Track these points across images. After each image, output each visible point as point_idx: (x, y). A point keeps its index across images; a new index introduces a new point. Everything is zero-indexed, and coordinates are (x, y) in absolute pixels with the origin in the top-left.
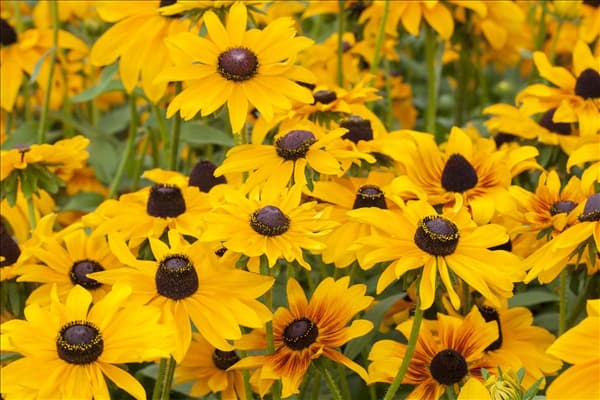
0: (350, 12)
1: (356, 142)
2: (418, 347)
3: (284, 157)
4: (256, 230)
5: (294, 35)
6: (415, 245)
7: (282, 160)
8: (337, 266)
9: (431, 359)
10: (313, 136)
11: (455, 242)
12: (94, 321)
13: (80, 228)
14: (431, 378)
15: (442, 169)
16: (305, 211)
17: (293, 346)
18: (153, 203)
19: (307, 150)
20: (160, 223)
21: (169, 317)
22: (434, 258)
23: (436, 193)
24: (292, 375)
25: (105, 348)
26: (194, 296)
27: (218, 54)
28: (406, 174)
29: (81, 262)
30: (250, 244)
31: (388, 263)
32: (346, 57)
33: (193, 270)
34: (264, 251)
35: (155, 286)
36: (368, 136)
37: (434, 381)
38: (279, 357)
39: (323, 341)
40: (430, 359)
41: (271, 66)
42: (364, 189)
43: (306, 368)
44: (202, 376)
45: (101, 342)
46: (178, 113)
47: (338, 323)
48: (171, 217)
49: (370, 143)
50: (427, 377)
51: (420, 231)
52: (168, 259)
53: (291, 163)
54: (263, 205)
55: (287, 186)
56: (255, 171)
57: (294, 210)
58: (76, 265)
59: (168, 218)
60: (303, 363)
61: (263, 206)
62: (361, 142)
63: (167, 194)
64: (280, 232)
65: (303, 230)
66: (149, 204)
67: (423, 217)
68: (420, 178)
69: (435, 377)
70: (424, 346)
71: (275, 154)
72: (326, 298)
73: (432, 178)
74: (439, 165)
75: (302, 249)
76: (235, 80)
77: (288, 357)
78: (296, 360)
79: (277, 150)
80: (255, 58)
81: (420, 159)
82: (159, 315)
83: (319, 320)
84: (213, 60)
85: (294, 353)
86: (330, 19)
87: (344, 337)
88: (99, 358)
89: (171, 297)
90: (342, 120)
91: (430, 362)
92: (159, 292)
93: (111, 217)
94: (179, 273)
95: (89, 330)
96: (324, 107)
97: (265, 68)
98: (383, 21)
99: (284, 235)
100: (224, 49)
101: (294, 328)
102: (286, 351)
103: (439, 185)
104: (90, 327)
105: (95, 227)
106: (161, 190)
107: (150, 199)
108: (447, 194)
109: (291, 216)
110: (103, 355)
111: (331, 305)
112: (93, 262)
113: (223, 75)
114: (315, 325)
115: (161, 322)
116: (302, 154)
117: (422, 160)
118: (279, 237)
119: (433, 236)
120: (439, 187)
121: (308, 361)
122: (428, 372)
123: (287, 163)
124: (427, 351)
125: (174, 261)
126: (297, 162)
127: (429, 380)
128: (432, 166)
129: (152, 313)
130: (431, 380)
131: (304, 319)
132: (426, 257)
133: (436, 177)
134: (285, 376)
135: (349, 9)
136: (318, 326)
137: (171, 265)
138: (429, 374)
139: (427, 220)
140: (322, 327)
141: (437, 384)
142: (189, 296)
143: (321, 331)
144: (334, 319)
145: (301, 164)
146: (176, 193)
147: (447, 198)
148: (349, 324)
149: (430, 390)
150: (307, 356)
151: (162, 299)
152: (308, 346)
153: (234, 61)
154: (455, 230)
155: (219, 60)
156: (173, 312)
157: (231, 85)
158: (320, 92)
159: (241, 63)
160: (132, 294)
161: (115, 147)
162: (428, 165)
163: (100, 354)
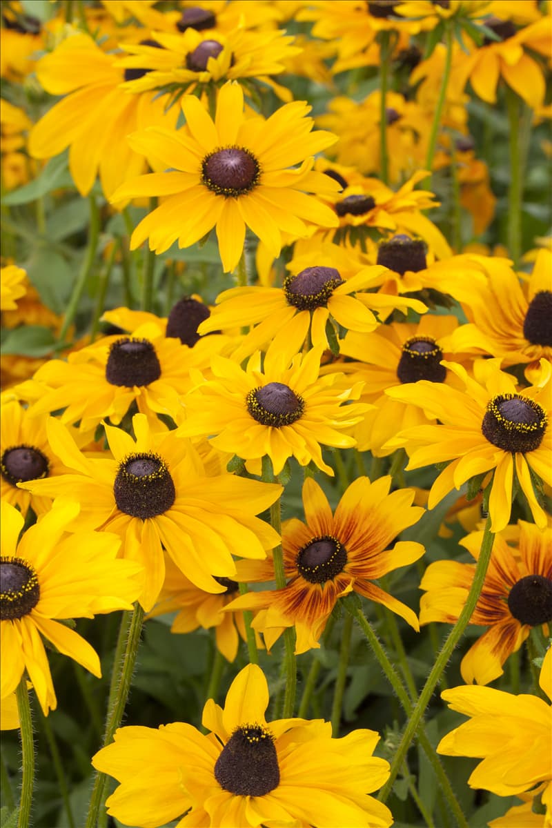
0: (398, 64)
1: (402, 273)
2: (492, 571)
3: (297, 306)
4: (256, 418)
5: (310, 128)
6: (483, 438)
7: (294, 310)
8: (374, 454)
9: (510, 588)
10: (338, 276)
11: (540, 433)
12: (25, 557)
13: (13, 400)
14: (510, 616)
15: (525, 310)
16: (326, 388)
17: (311, 577)
18: (114, 367)
19: (329, 295)
20: (123, 396)
21: (134, 546)
22: (510, 457)
23: (514, 348)
24: (311, 621)
25: (42, 595)
26: (169, 512)
27: (203, 156)
28: (473, 321)
29: (15, 449)
30: (247, 439)
31: (445, 464)
32: (392, 132)
33: (167, 476)
34: (268, 450)
35: (113, 500)
36: (419, 265)
37: (514, 621)
38: (292, 592)
39: (355, 571)
40: (508, 588)
41: (277, 174)
42: (412, 344)
43: (329, 611)
44: (188, 604)
45: (36, 588)
46: (146, 242)
47: (375, 545)
48: (139, 386)
49: (423, 273)
50: (504, 614)
51: (490, 417)
52: (131, 461)
53: (305, 315)
54: (266, 381)
55: (301, 351)
56: (255, 326)
57: (309, 387)
58: (7, 453)
59: (135, 388)
60: (326, 602)
61: (265, 383)
62: (409, 274)
63: (134, 353)
64: (290, 421)
65: (322, 417)
66: (109, 367)
67: (494, 396)
68: (494, 326)
69: (515, 615)
70: (499, 569)
71: (284, 301)
72: (358, 506)
73: (510, 324)
74: (521, 306)
75: (321, 445)
76: (227, 195)
77: (304, 593)
78: (316, 597)
79: (288, 297)
80: (256, 162)
81: (493, 298)
82: (117, 546)
83: (347, 539)
84: (195, 166)
85: (314, 587)
86: (369, 73)
87: (383, 566)
88: (33, 610)
89: (136, 516)
90: (382, 240)
91: (508, 592)
92: (119, 508)
93: (55, 386)
94: (147, 482)
95: (19, 569)
96: (357, 221)
97: (269, 177)
98: (443, 84)
99: (296, 425)
100: (210, 149)
101: (313, 550)
102: (301, 584)
103: (521, 335)
104: (20, 565)
105: (35, 401)
106: (126, 347)
107: (110, 360)
108: (532, 349)
109: (305, 396)
110: (39, 606)
111: (365, 519)
112: (32, 449)
113: (210, 188)
114: (342, 546)
115: (122, 555)
116: (323, 302)
117: (496, 299)
118: (288, 428)
119: (508, 425)
120: (520, 339)
121: (332, 600)
122: (505, 607)
123: (302, 313)
124: (504, 576)
125: (139, 464)
126: (316, 313)
127: (506, 618)
128: (511, 307)
129: (109, 542)
130: (508, 618)
131: (326, 539)
132: (499, 455)
133: (515, 322)
134: (301, 621)
135: (398, 59)
136: (348, 548)
137: (136, 469)
138: (508, 611)
139: (499, 401)
140: (352, 550)
141: (519, 625)
142: (161, 513)
143: (351, 555)
144: (369, 538)
145: (321, 316)
146: (146, 352)
147: (531, 355)
148: (391, 546)
149: (508, 633)
150: (331, 592)
151: (124, 518)
152: (332, 579)
153: (226, 168)
154: (541, 416)
155: (204, 166)
156: (139, 537)
157: (221, 202)
158: (352, 197)
159: (234, 171)
160: (82, 513)
161: (68, 259)
162: (505, 307)
163: (34, 605)
